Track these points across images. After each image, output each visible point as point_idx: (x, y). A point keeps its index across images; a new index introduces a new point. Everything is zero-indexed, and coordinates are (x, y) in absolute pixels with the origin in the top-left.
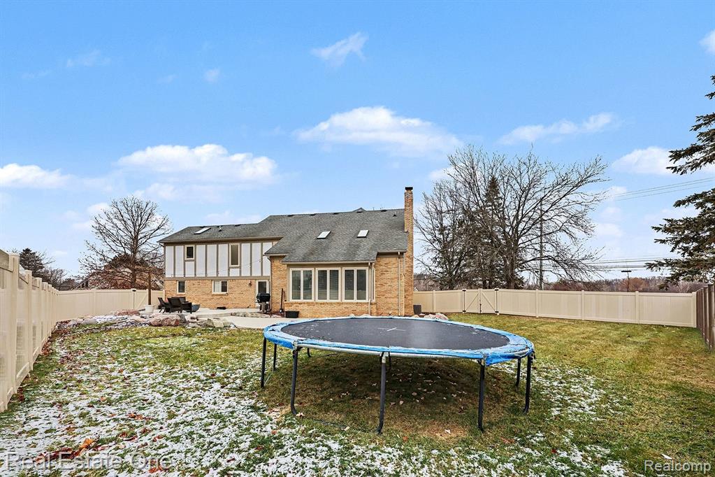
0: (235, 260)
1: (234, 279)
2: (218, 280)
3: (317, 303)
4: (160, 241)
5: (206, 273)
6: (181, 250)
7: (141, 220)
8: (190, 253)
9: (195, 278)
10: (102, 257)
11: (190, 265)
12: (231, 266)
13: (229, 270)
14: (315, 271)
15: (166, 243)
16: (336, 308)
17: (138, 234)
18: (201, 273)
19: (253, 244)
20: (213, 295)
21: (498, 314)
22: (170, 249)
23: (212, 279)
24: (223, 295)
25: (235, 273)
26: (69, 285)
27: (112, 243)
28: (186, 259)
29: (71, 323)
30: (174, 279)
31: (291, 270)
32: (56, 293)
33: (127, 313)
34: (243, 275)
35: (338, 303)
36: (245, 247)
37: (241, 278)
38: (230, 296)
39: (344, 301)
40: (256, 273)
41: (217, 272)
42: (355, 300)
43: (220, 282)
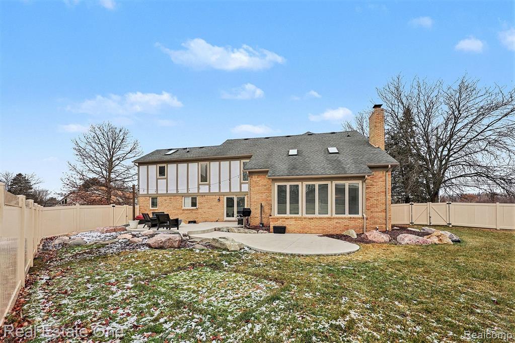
0: (204, 178)
1: (203, 195)
2: (188, 196)
3: (305, 218)
4: (135, 162)
5: (177, 190)
6: (154, 169)
7: (115, 144)
8: (162, 172)
9: (167, 195)
10: (81, 176)
11: (162, 182)
12: (200, 183)
13: (198, 187)
14: (302, 185)
15: (140, 163)
16: (327, 223)
17: (112, 157)
18: (172, 190)
19: (222, 163)
20: (183, 210)
21: (451, 226)
22: (143, 168)
23: (184, 196)
24: (193, 210)
25: (204, 189)
26: (52, 202)
27: (89, 164)
28: (159, 177)
29: (57, 242)
30: (148, 195)
31: (277, 184)
32: (41, 209)
33: (115, 230)
34: (211, 191)
35: (329, 218)
36: (214, 166)
37: (210, 194)
38: (200, 210)
39: (335, 215)
40: (225, 189)
41: (188, 189)
42: (347, 215)
43: (190, 198)
